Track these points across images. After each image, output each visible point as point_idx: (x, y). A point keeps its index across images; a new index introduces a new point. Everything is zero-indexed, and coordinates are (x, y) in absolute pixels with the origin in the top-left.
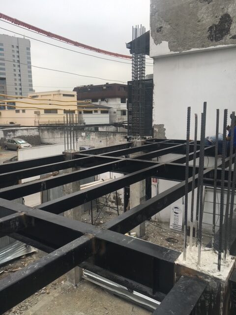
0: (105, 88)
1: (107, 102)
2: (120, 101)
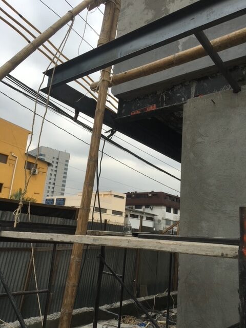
0: (150, 195)
1: (152, 209)
2: (166, 210)
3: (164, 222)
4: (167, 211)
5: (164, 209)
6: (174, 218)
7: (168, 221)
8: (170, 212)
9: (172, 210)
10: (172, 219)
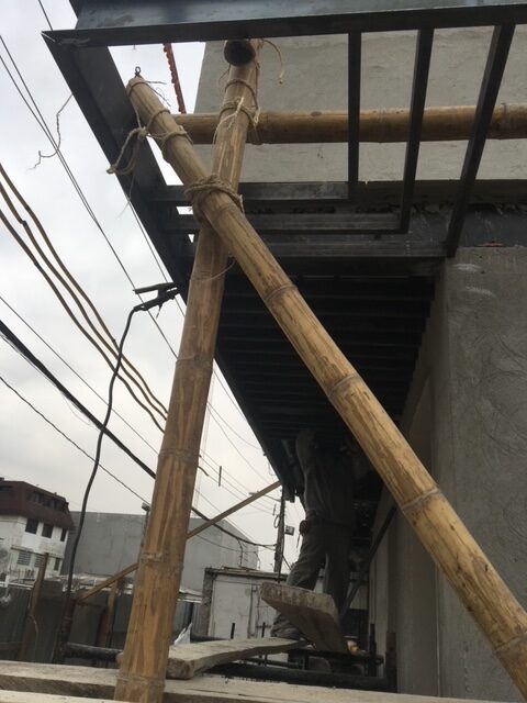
2: (24, 527)
3: (15, 556)
4: (26, 530)
5: (21, 524)
6: (40, 548)
7: (25, 555)
8: (35, 533)
9: (40, 528)
10: (36, 550)
